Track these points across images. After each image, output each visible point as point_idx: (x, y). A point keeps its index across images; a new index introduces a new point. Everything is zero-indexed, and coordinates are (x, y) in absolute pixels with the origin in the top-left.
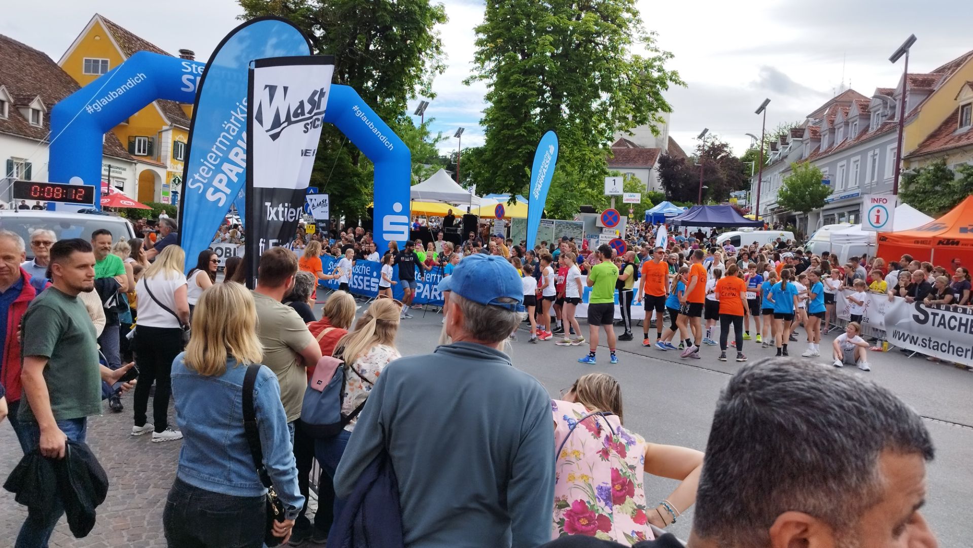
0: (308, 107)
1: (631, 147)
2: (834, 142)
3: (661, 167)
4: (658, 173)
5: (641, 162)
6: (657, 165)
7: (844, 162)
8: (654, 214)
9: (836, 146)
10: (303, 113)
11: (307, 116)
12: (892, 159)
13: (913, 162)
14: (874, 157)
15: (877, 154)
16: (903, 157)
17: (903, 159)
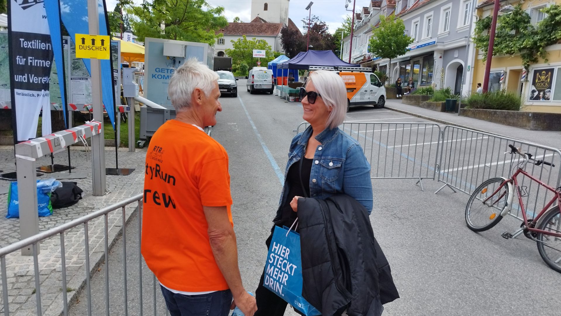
1: (263, 22)
2: (406, 6)
3: (283, 36)
4: (281, 40)
5: (269, 32)
6: (280, 35)
7: (418, 19)
8: (273, 64)
9: (408, 8)
12: (465, 10)
13: (486, 12)
14: (447, 11)
15: (449, 8)
16: (477, 6)
17: (477, 8)
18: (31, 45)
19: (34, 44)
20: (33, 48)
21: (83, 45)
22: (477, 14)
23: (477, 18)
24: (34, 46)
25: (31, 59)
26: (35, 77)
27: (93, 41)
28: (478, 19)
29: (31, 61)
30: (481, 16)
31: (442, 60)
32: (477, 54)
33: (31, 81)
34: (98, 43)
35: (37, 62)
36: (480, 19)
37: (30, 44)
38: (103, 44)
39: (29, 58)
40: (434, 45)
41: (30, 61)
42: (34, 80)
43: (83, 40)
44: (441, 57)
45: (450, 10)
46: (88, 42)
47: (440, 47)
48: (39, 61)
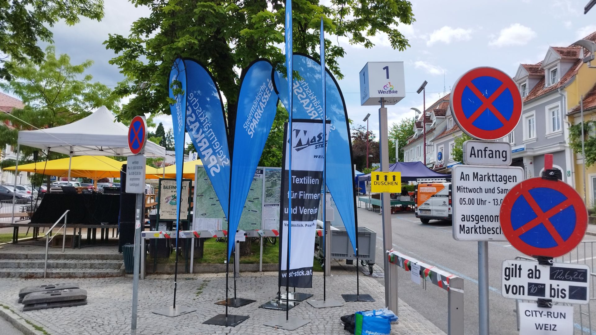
0: (317, 139)
10: (315, 141)
11: (317, 142)
12: (552, 117)
13: (577, 118)
14: (529, 119)
15: (533, 115)
16: (567, 113)
17: (567, 115)
18: (303, 181)
19: (306, 180)
20: (305, 183)
21: (377, 181)
22: (569, 120)
23: (569, 125)
24: (306, 182)
25: (301, 193)
26: (306, 209)
27: (386, 177)
28: (571, 125)
29: (302, 195)
30: (573, 123)
31: (532, 165)
32: (576, 159)
33: (301, 213)
34: (390, 179)
35: (308, 196)
36: (572, 126)
37: (301, 180)
38: (394, 180)
39: (300, 192)
40: (522, 151)
41: (300, 195)
42: (304, 212)
43: (378, 176)
44: (531, 163)
45: (534, 117)
46: (382, 179)
47: (530, 153)
48: (309, 195)
